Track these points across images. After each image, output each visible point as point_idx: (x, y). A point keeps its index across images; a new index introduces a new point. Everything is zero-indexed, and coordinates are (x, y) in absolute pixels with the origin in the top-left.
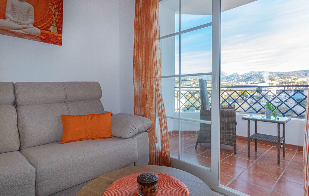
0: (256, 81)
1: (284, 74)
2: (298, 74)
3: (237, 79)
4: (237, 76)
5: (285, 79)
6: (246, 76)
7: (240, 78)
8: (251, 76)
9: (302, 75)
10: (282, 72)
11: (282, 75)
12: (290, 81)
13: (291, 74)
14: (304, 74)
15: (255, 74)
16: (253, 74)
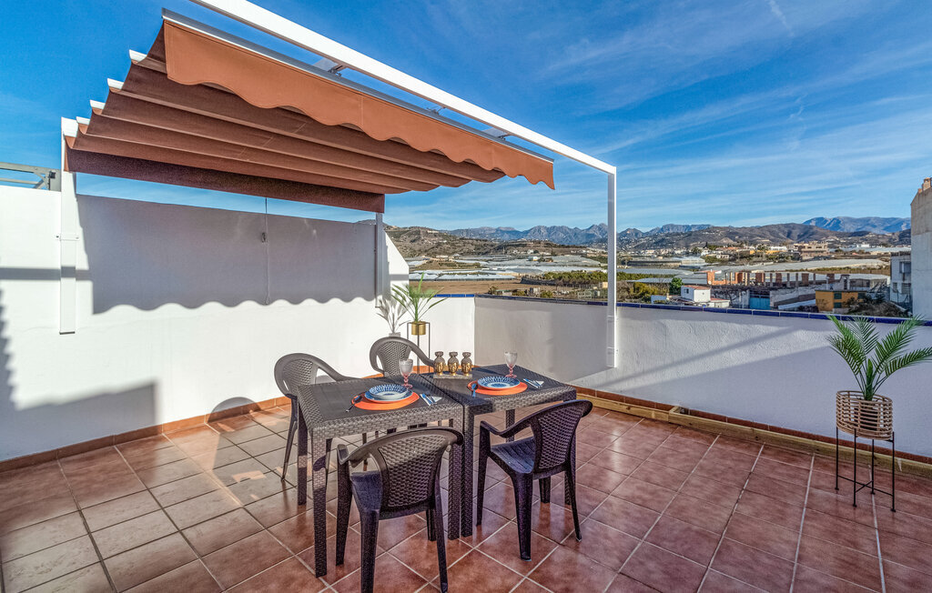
0: (679, 248)
1: (741, 232)
2: (772, 233)
3: (636, 241)
4: (636, 235)
5: (741, 246)
6: (655, 236)
7: (643, 241)
8: (667, 235)
9: (781, 234)
10: (737, 228)
11: (736, 234)
12: (752, 252)
13: (757, 232)
14: (784, 234)
15: (676, 231)
16: (671, 231)
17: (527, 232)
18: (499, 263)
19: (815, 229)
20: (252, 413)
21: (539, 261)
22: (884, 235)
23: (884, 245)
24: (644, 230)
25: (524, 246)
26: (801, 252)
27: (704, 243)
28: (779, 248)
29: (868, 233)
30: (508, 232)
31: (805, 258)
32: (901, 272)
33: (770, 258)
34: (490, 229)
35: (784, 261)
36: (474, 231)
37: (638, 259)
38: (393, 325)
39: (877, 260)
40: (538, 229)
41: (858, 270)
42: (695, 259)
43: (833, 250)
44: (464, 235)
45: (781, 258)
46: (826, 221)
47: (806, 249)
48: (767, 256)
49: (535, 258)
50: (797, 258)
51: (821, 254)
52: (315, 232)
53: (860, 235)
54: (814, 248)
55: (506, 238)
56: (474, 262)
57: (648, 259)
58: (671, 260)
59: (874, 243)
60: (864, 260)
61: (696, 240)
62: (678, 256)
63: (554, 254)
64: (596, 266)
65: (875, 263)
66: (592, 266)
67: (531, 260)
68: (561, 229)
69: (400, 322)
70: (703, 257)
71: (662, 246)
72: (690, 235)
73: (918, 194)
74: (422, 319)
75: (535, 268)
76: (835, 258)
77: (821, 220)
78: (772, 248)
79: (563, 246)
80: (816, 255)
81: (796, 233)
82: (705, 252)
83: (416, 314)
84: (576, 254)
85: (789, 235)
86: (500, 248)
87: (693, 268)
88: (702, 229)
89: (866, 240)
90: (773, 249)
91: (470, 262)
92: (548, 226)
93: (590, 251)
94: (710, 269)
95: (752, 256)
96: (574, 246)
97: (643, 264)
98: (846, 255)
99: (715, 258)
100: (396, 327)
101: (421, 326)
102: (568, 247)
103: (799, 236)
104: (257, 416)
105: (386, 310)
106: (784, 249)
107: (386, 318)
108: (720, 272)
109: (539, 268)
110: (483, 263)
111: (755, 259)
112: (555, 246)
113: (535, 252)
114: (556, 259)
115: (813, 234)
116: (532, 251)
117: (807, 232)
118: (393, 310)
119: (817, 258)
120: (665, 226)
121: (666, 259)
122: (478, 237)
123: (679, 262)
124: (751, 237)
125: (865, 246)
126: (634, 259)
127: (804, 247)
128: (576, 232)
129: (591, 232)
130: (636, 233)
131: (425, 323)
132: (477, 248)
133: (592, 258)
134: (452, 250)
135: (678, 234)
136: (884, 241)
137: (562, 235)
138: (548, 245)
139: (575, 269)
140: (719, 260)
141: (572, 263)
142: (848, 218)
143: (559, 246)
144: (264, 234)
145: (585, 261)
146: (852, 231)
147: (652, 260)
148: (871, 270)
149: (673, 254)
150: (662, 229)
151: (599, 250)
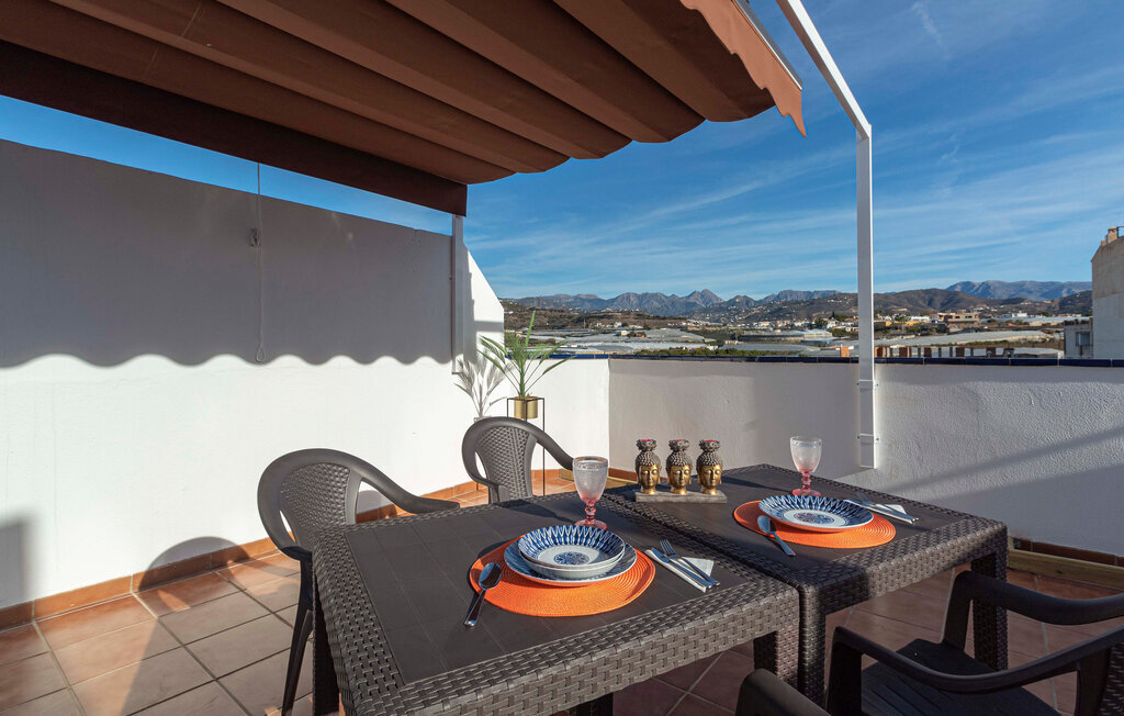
17: (613, 300)
18: (579, 339)
19: (960, 296)
20: (232, 567)
21: (628, 335)
22: (1041, 303)
23: (1045, 314)
24: (756, 297)
25: (610, 317)
26: (948, 323)
27: (830, 313)
28: (920, 318)
29: (1022, 300)
30: (590, 301)
31: (952, 330)
32: (1077, 344)
33: (910, 331)
34: (568, 297)
35: (927, 335)
36: (548, 300)
37: (752, 333)
38: (481, 404)
39: (1039, 332)
40: (627, 297)
41: (1019, 344)
42: (819, 332)
43: (984, 320)
44: (535, 305)
45: (923, 330)
46: (974, 286)
47: (954, 320)
48: (907, 328)
49: (624, 333)
50: (943, 330)
51: (971, 326)
52: (350, 236)
53: (1014, 303)
54: (962, 318)
55: (587, 308)
56: (547, 338)
57: (763, 333)
58: (792, 333)
59: (1032, 312)
60: (1022, 332)
61: (819, 309)
62: (798, 328)
63: (647, 328)
64: (699, 342)
65: (1037, 336)
66: (694, 342)
67: (619, 335)
68: (655, 296)
69: (491, 398)
70: (830, 330)
71: (779, 318)
72: (812, 303)
73: (1102, 249)
74: (531, 391)
75: (624, 344)
76: (988, 330)
77: (967, 285)
78: (913, 318)
79: (658, 317)
80: (966, 326)
81: (938, 301)
82: (831, 324)
83: (522, 385)
84: (674, 327)
85: (930, 303)
86: (579, 321)
87: (817, 344)
88: (827, 296)
89: (1023, 309)
90: (913, 320)
91: (543, 338)
92: (640, 293)
93: (691, 324)
94: (839, 344)
95: (889, 328)
96: (671, 318)
97: (757, 339)
98: (1002, 327)
99: (844, 331)
100: (485, 407)
101: (531, 404)
102: (664, 318)
103: (943, 305)
104: (240, 571)
105: (468, 379)
106: (927, 319)
107: (469, 392)
108: (852, 348)
109: (628, 345)
110: (558, 339)
111: (892, 332)
112: (648, 318)
113: (623, 325)
114: (649, 334)
115: (958, 301)
116: (620, 324)
117: (950, 299)
118: (480, 380)
119: (966, 330)
120: (781, 293)
121: (785, 333)
122: (552, 307)
123: (800, 336)
124: (886, 305)
125: (1022, 315)
126: (746, 333)
127: (951, 317)
128: (673, 300)
129: (692, 300)
130: (747, 301)
131: (536, 399)
132: (552, 320)
133: (693, 332)
134: (520, 323)
135: (797, 302)
136: (1043, 309)
137: (656, 304)
138: (639, 316)
139: (674, 346)
140: (848, 334)
141: (670, 339)
142: (999, 282)
143: (654, 318)
144: (254, 231)
145: (685, 336)
146: (1005, 297)
147: (767, 334)
148: (1033, 344)
149: (793, 327)
150: (778, 296)
151: (702, 323)
